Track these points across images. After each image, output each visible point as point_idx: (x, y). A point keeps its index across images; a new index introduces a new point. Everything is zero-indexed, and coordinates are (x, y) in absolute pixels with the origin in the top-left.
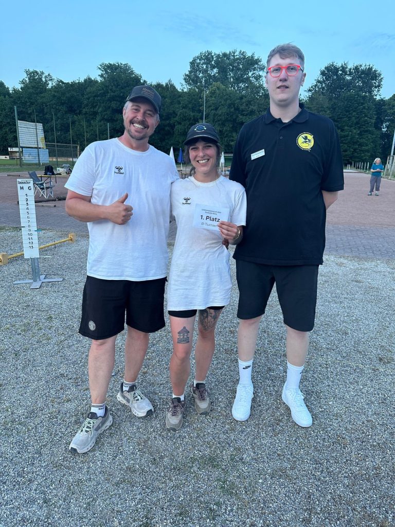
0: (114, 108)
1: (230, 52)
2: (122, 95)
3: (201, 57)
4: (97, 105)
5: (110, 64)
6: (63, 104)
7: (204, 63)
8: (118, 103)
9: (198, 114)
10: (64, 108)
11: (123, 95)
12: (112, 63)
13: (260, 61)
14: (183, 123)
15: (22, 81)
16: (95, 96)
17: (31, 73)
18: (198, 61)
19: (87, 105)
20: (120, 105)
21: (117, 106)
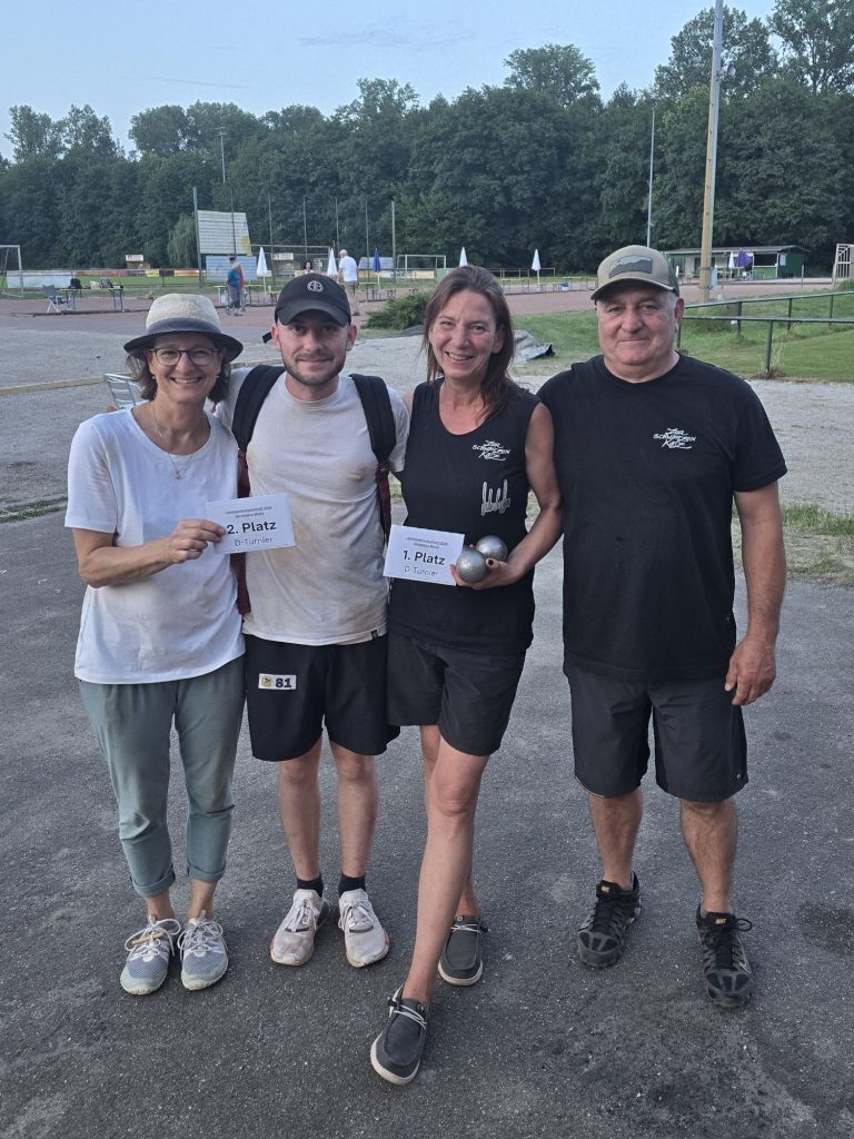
0: (470, 162)
2: (485, 133)
4: (435, 159)
6: (372, 160)
8: (476, 150)
10: (372, 170)
11: (490, 134)
17: (369, 88)
19: (418, 160)
20: (482, 154)
21: (475, 157)
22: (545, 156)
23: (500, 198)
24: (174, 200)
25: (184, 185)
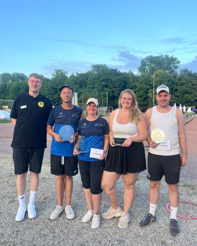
0: (104, 85)
1: (160, 56)
2: (108, 78)
3: (147, 59)
4: (95, 84)
5: (97, 65)
7: (149, 61)
9: (148, 86)
10: (78, 86)
12: (98, 64)
13: (177, 59)
14: (140, 91)
15: (53, 74)
16: (94, 79)
17: (57, 71)
18: (145, 60)
19: (90, 84)
20: (107, 83)
22: (122, 84)
23: (112, 94)
24: (18, 92)
25: (20, 89)
